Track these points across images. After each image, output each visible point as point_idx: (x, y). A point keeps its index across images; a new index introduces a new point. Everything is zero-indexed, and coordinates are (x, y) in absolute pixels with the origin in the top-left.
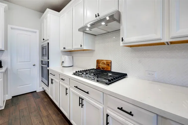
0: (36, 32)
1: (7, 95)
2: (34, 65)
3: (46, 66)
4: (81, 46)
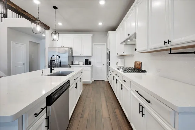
0: (104, 45)
1: (92, 79)
2: (104, 65)
3: (108, 65)
4: (123, 53)
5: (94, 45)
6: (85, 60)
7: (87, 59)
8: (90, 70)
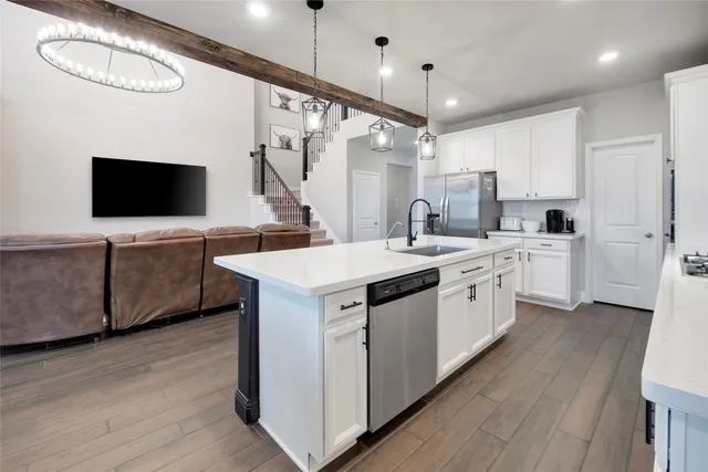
1: (582, 294)
2: (649, 236)
5: (594, 149)
6: (548, 213)
7: (555, 211)
8: (565, 254)
